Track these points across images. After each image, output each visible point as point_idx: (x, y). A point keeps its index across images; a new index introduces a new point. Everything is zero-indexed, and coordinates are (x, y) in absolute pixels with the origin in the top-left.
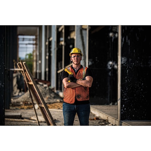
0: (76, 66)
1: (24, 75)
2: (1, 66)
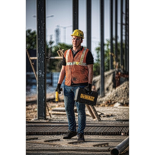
2: (40, 54)
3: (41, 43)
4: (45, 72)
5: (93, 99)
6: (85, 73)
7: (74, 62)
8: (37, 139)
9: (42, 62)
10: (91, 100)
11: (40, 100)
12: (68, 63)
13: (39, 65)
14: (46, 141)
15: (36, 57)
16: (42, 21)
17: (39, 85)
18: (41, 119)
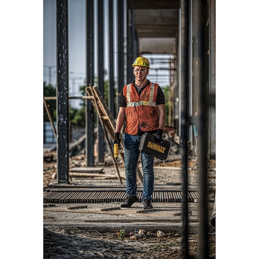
0: (139, 82)
1: (96, 105)
2: (62, 93)
3: (63, 77)
4: (68, 118)
5: (163, 151)
6: (155, 117)
7: (141, 102)
8: (86, 207)
9: (65, 103)
10: (161, 151)
11: (61, 157)
12: (132, 103)
13: (60, 108)
14: (104, 210)
15: (55, 96)
16: (64, 47)
17: (59, 136)
18: (62, 183)
